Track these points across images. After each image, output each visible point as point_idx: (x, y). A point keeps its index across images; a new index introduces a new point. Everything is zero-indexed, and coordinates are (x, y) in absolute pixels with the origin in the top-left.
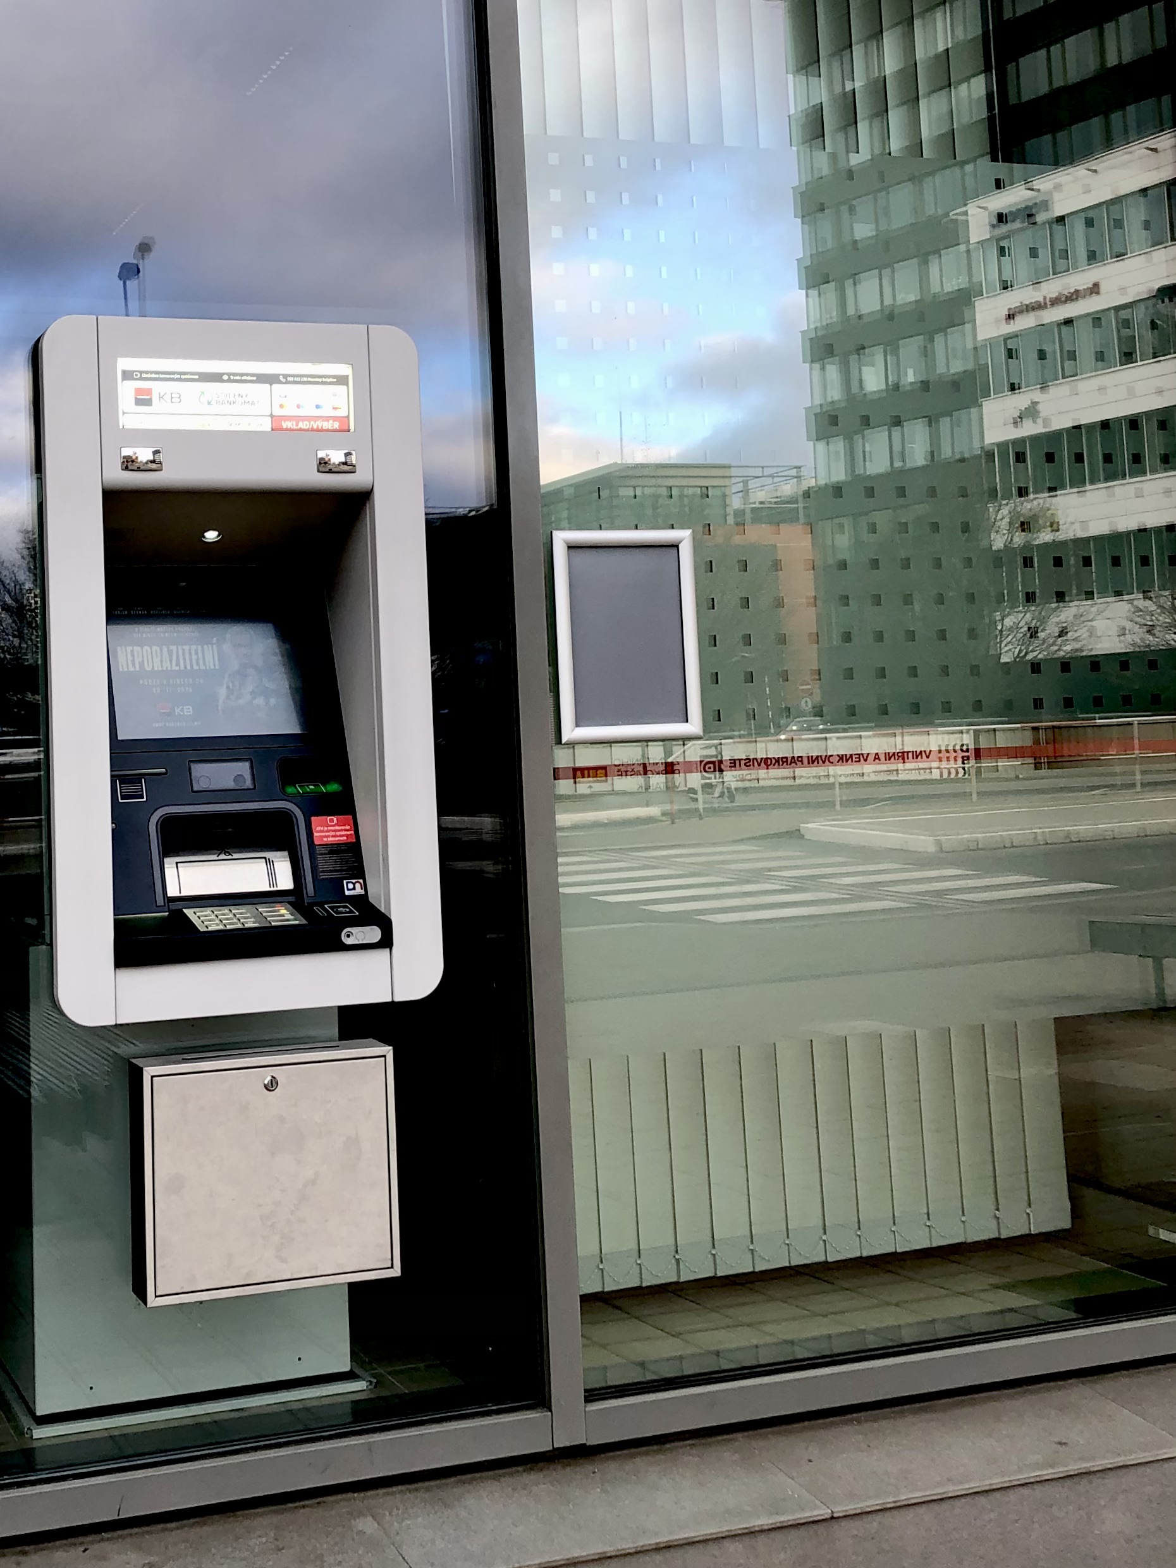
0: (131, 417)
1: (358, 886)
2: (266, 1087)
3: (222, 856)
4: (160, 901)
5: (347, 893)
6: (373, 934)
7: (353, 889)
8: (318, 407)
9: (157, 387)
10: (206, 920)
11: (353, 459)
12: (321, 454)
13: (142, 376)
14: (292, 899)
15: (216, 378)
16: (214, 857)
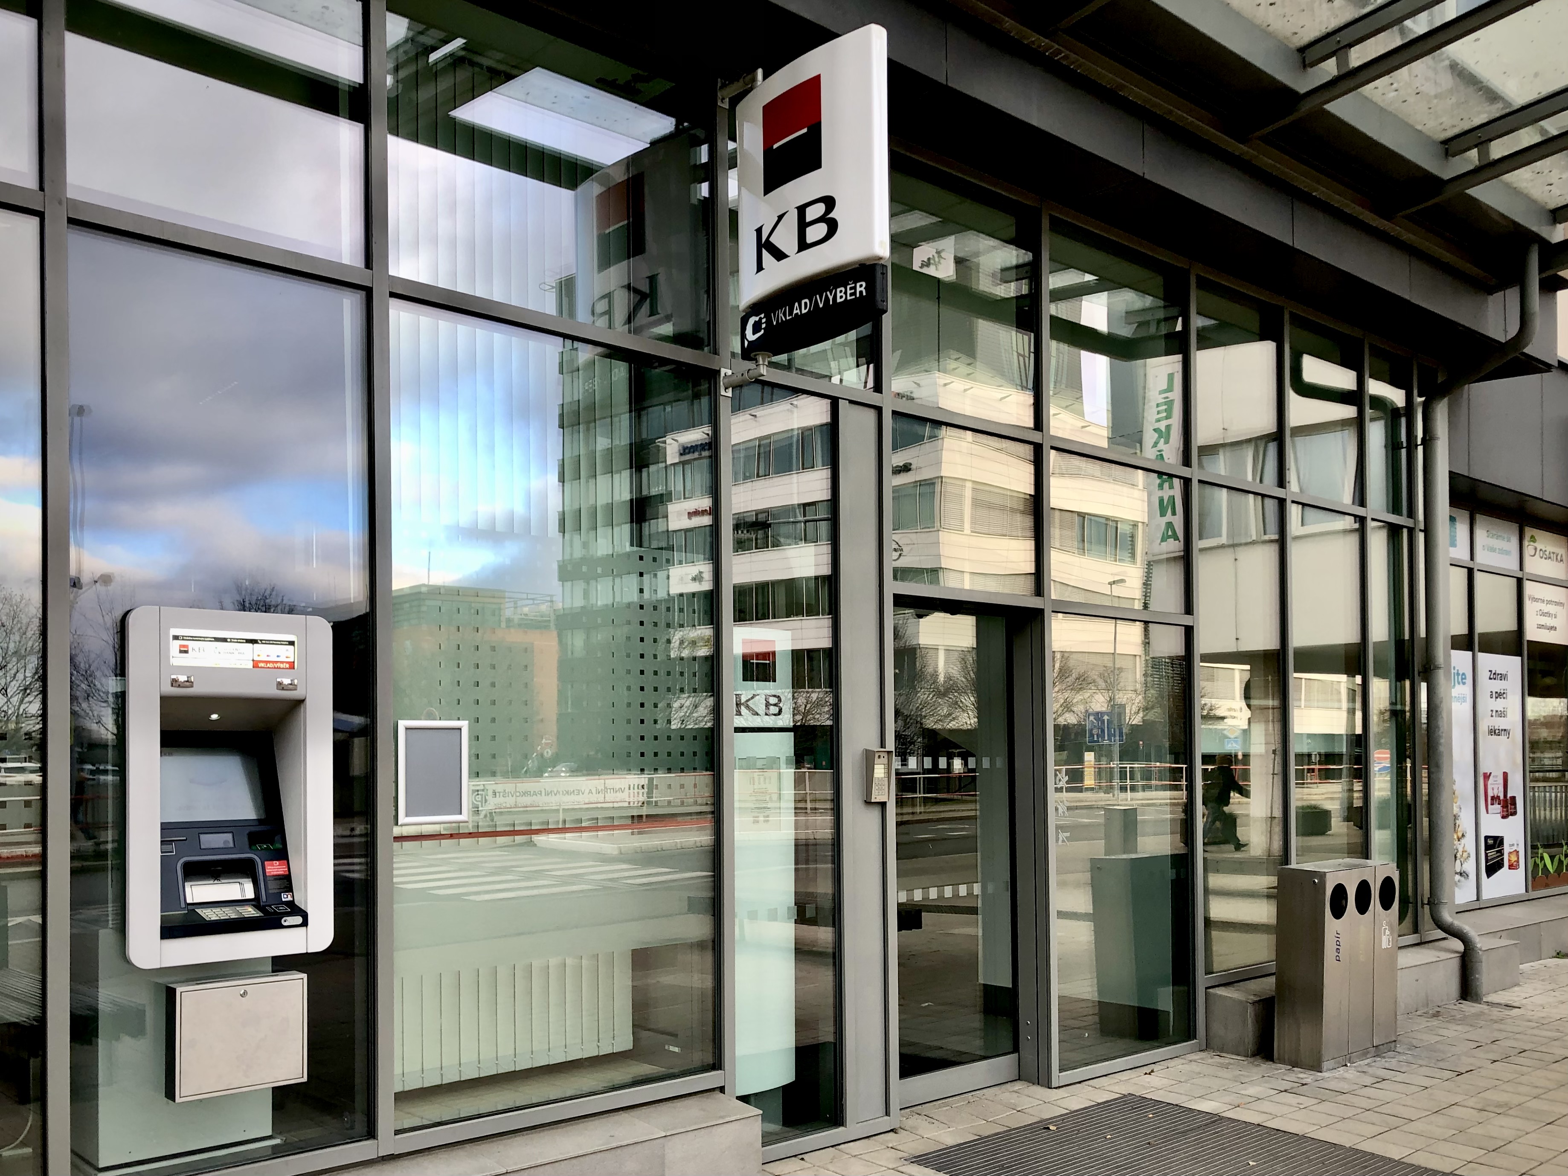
0: (177, 660)
1: (289, 896)
2: (241, 995)
3: (216, 882)
4: (183, 905)
5: (283, 900)
6: (298, 920)
7: (286, 897)
8: (278, 656)
9: (191, 644)
10: (210, 914)
11: (296, 682)
12: (279, 680)
13: (184, 638)
14: (253, 903)
15: (224, 640)
16: (211, 882)
